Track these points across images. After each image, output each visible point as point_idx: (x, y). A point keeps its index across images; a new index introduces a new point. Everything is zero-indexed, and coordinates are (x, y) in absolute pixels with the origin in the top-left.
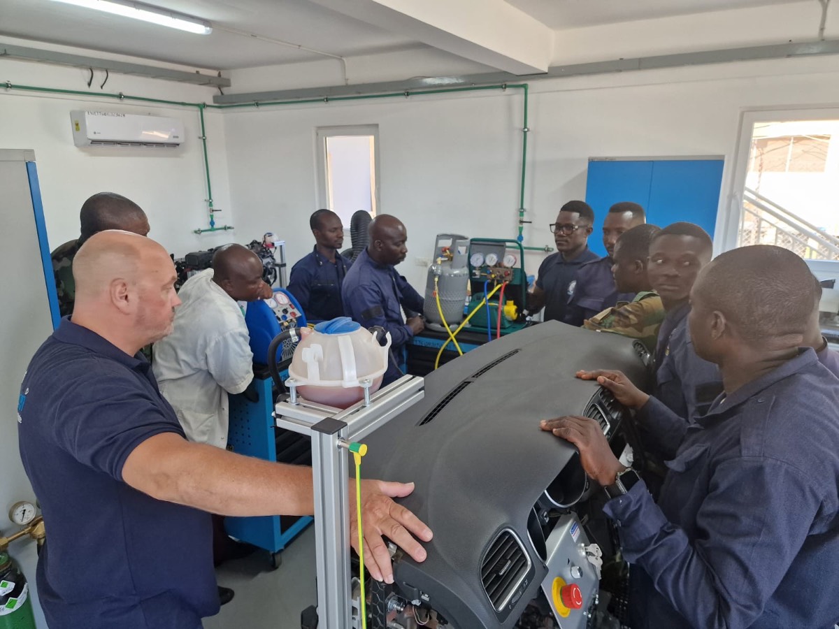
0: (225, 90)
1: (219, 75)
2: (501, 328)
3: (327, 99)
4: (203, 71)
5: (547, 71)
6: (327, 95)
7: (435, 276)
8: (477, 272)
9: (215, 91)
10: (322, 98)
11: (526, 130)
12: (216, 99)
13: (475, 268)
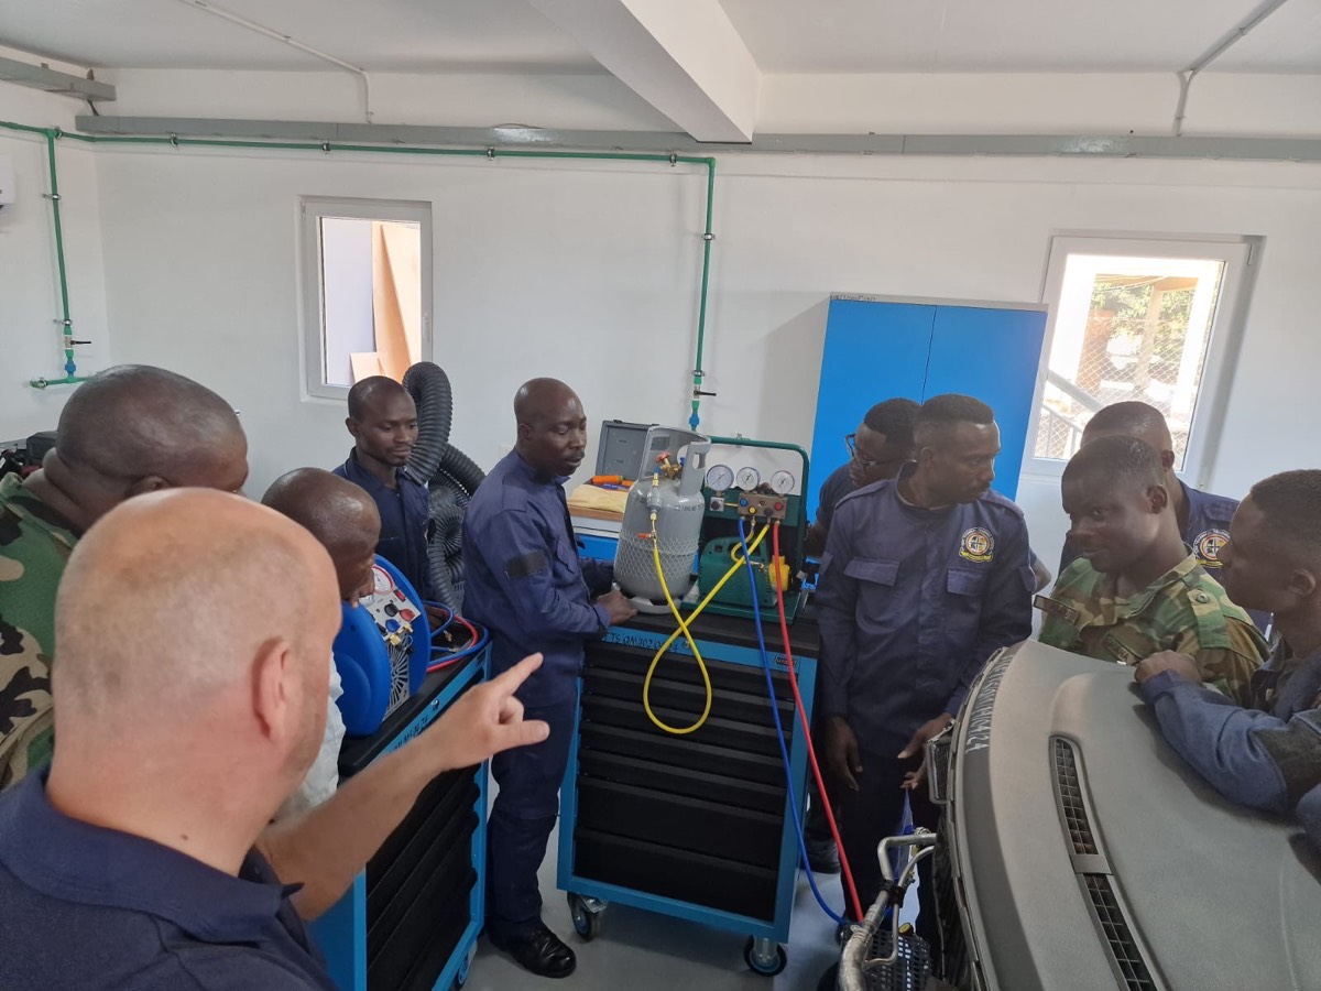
0: (104, 108)
1: (91, 76)
2: (761, 607)
3: (327, 145)
4: (55, 65)
5: (751, 140)
6: (329, 138)
7: (649, 509)
8: (720, 501)
9: (81, 106)
10: (319, 142)
11: (710, 237)
12: (81, 121)
13: (714, 493)
